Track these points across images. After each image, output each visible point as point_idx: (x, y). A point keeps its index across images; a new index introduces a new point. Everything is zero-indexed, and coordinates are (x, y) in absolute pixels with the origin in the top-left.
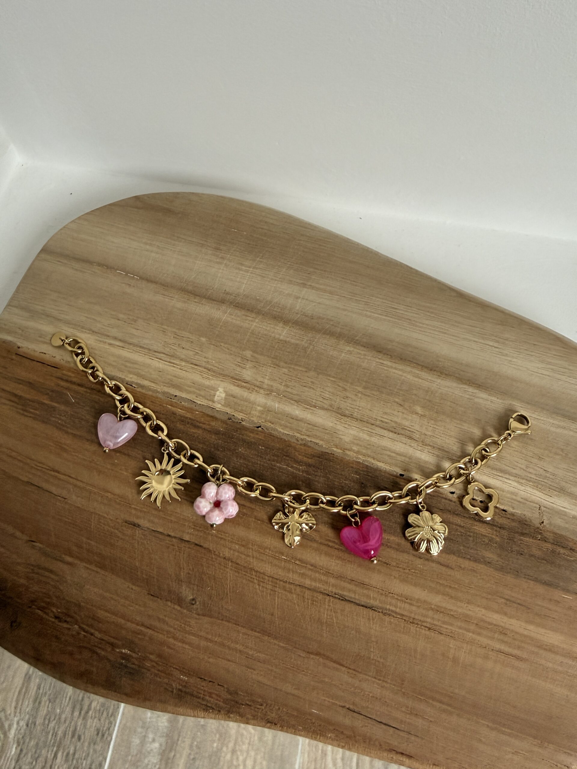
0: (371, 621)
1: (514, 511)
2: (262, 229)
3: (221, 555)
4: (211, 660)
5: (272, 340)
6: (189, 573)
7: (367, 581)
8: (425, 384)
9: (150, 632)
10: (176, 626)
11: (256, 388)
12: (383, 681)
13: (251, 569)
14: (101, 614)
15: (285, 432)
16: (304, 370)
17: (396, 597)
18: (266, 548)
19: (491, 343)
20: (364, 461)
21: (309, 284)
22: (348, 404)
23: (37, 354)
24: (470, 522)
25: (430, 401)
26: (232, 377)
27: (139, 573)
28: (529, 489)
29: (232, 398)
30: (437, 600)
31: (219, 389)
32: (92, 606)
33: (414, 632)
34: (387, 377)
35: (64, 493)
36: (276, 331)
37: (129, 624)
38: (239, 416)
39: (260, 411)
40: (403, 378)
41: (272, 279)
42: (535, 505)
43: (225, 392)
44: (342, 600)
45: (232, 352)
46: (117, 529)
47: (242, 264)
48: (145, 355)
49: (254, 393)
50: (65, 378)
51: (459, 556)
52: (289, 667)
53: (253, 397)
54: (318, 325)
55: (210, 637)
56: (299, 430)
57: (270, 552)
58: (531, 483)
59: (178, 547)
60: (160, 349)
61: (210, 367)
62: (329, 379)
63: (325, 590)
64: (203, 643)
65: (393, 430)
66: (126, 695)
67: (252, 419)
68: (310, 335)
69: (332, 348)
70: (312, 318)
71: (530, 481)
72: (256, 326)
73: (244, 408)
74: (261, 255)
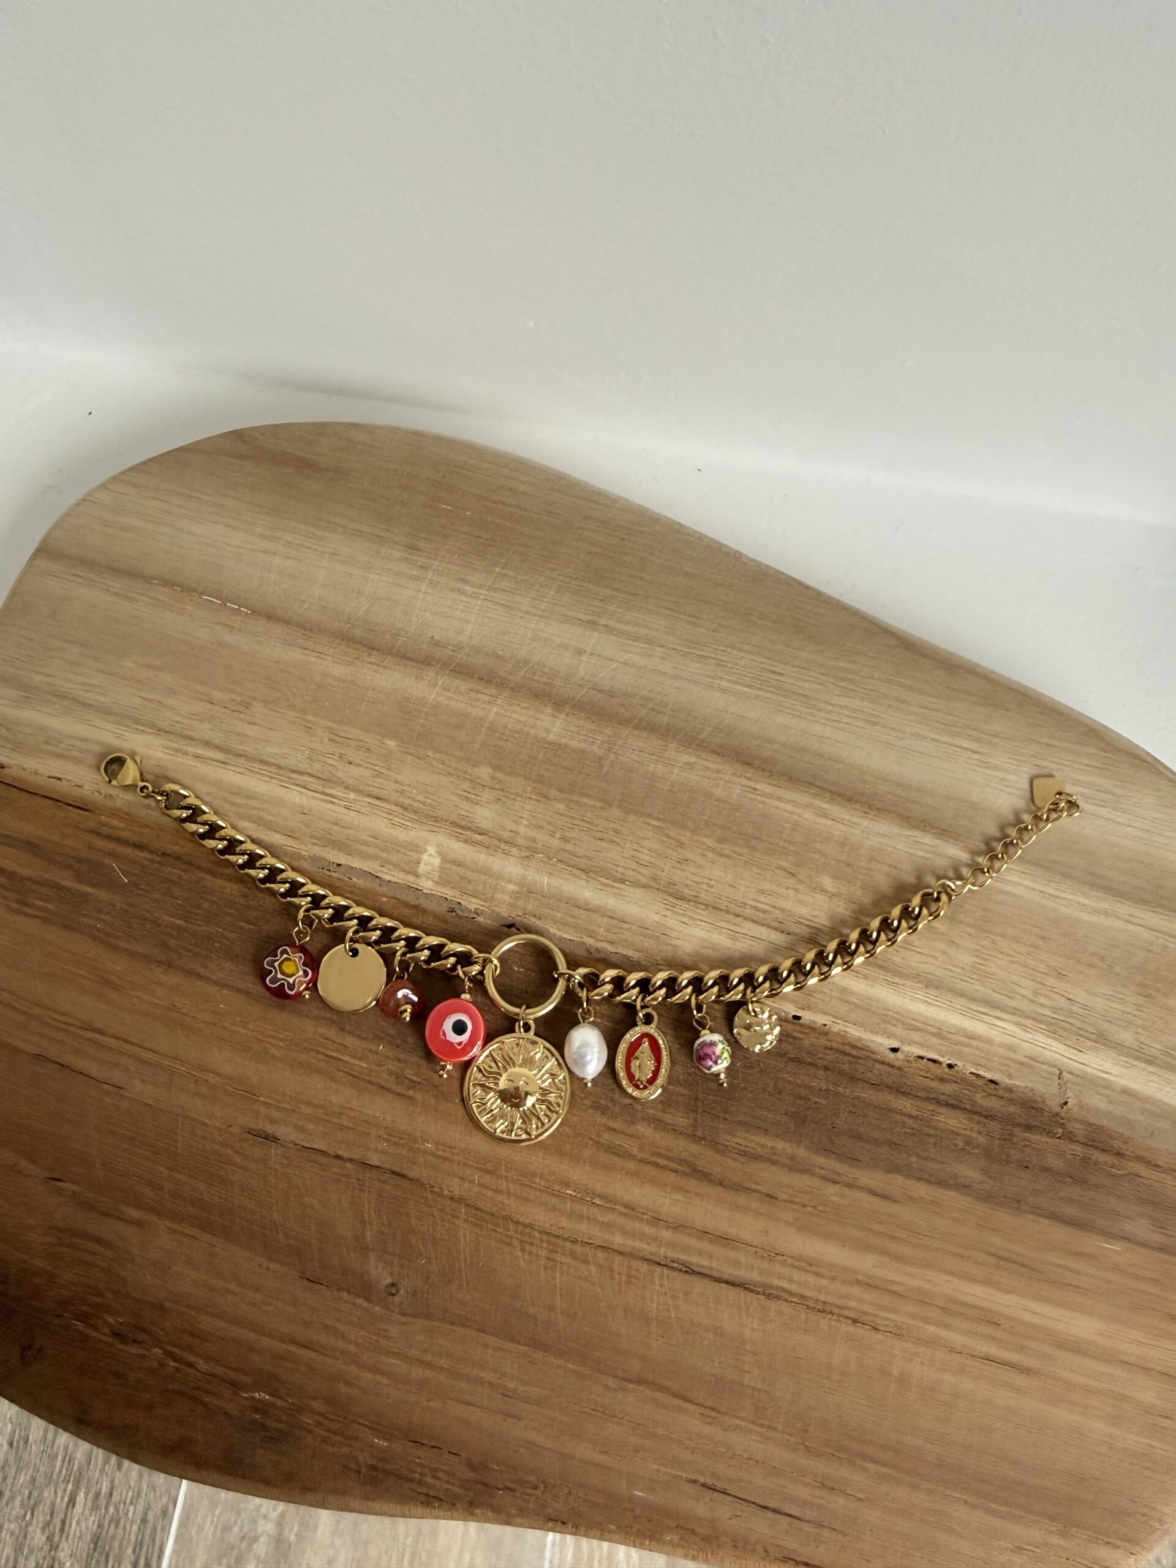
0: (743, 1312)
1: (1012, 1082)
2: (503, 503)
3: (446, 1192)
4: (433, 1404)
5: (532, 744)
6: (382, 1233)
7: (732, 1232)
8: (839, 830)
9: (310, 1355)
10: (360, 1341)
11: (502, 846)
12: (769, 1427)
13: (507, 1218)
14: (206, 1323)
15: (565, 936)
16: (599, 804)
17: (789, 1260)
18: (534, 1175)
19: (965, 744)
21: (603, 622)
22: (690, 876)
23: (42, 781)
24: (930, 1107)
25: (848, 865)
26: (453, 823)
27: (280, 1236)
28: (1040, 1038)
29: (453, 867)
30: (867, 1263)
31: (428, 848)
32: (188, 1306)
33: (826, 1328)
34: (765, 816)
35: (117, 1076)
36: (538, 723)
37: (266, 1342)
38: (472, 904)
39: (513, 893)
40: (795, 817)
41: (527, 613)
42: (1051, 1069)
43: (440, 853)
44: (686, 1272)
45: (452, 771)
46: (232, 1148)
47: (464, 581)
48: (271, 778)
49: (500, 855)
50: (106, 831)
51: (908, 1176)
52: (587, 1410)
53: (496, 863)
54: (623, 710)
55: (429, 1358)
56: (593, 931)
57: (543, 1183)
58: (1043, 1026)
59: (358, 1179)
60: (303, 766)
61: (407, 802)
62: (649, 824)
63: (652, 1253)
64: (417, 1372)
65: (777, 925)
66: (266, 1482)
67: (496, 909)
68: (608, 731)
69: (654, 757)
70: (611, 694)
71: (1041, 1022)
72: (497, 713)
73: (480, 888)
74: (504, 561)
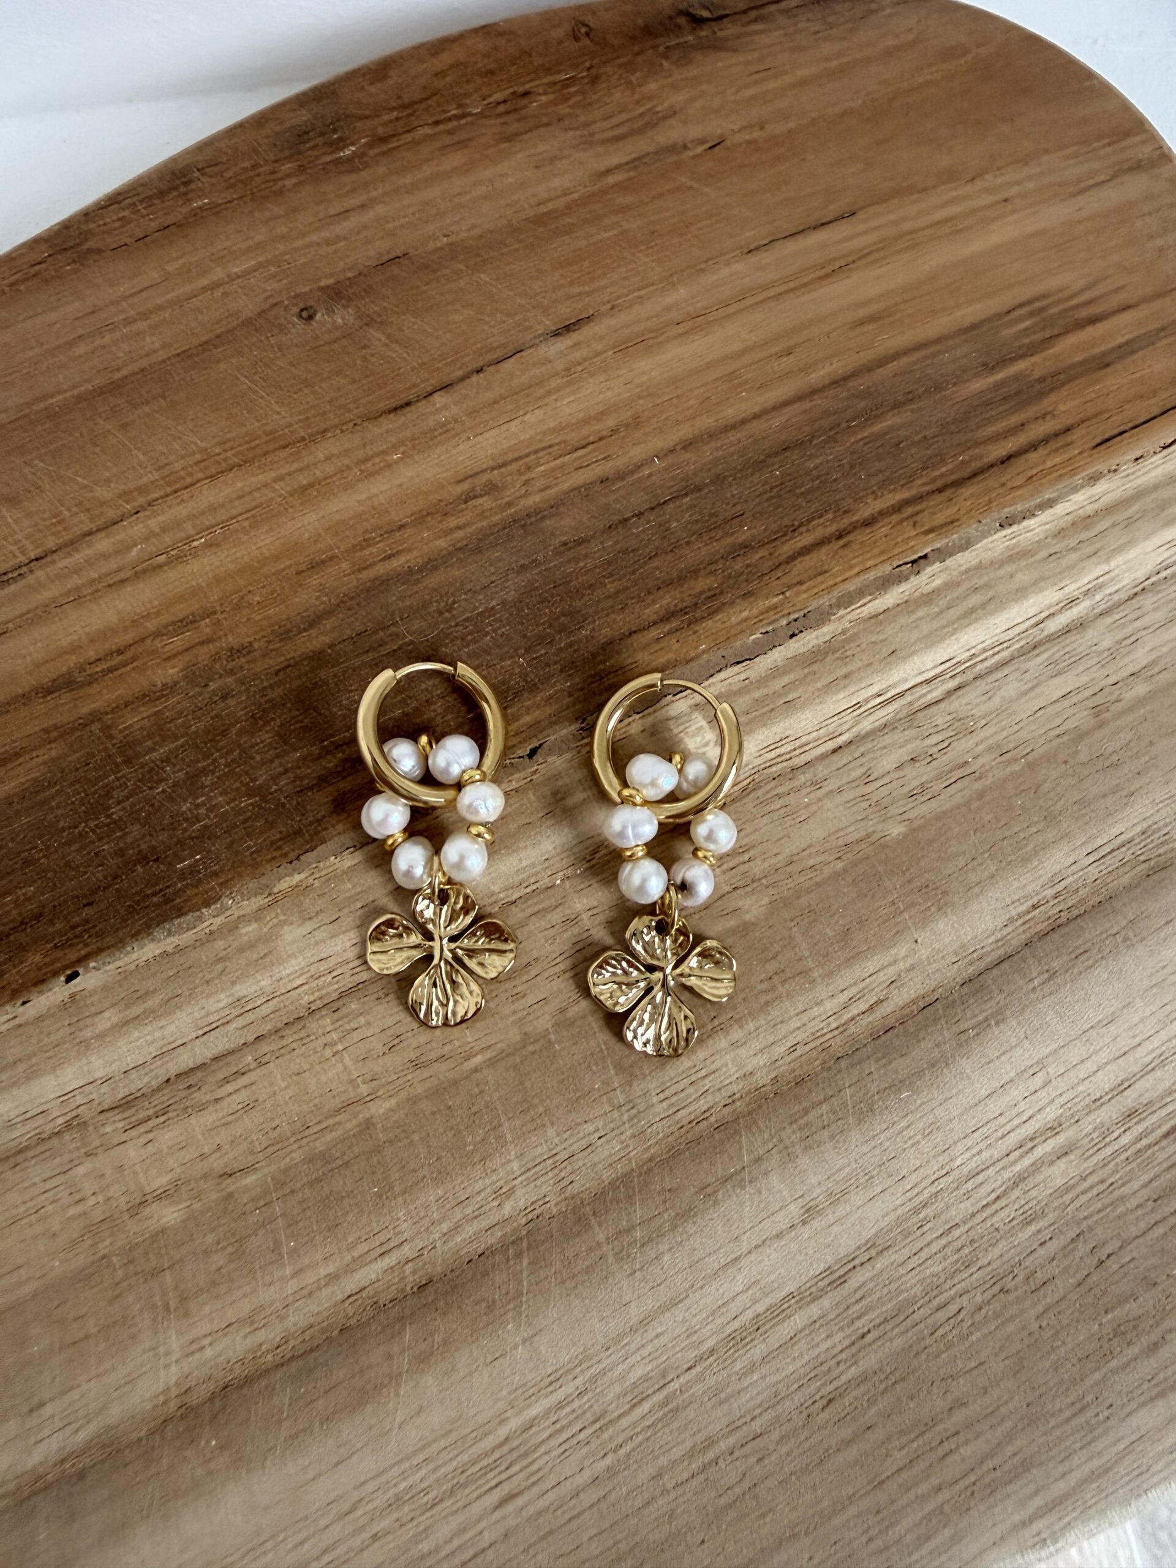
3: (336, 432)
8: (207, 1317)
13: (247, 463)
18: (255, 526)
20: (201, 919)
25: (153, 1274)
34: (335, 1225)
40: (287, 1272)
46: (590, 293)
50: (1056, 443)
54: (668, 1184)
55: (216, 293)
57: (237, 526)
63: (52, 563)
68: (658, 1130)
70: (707, 1192)
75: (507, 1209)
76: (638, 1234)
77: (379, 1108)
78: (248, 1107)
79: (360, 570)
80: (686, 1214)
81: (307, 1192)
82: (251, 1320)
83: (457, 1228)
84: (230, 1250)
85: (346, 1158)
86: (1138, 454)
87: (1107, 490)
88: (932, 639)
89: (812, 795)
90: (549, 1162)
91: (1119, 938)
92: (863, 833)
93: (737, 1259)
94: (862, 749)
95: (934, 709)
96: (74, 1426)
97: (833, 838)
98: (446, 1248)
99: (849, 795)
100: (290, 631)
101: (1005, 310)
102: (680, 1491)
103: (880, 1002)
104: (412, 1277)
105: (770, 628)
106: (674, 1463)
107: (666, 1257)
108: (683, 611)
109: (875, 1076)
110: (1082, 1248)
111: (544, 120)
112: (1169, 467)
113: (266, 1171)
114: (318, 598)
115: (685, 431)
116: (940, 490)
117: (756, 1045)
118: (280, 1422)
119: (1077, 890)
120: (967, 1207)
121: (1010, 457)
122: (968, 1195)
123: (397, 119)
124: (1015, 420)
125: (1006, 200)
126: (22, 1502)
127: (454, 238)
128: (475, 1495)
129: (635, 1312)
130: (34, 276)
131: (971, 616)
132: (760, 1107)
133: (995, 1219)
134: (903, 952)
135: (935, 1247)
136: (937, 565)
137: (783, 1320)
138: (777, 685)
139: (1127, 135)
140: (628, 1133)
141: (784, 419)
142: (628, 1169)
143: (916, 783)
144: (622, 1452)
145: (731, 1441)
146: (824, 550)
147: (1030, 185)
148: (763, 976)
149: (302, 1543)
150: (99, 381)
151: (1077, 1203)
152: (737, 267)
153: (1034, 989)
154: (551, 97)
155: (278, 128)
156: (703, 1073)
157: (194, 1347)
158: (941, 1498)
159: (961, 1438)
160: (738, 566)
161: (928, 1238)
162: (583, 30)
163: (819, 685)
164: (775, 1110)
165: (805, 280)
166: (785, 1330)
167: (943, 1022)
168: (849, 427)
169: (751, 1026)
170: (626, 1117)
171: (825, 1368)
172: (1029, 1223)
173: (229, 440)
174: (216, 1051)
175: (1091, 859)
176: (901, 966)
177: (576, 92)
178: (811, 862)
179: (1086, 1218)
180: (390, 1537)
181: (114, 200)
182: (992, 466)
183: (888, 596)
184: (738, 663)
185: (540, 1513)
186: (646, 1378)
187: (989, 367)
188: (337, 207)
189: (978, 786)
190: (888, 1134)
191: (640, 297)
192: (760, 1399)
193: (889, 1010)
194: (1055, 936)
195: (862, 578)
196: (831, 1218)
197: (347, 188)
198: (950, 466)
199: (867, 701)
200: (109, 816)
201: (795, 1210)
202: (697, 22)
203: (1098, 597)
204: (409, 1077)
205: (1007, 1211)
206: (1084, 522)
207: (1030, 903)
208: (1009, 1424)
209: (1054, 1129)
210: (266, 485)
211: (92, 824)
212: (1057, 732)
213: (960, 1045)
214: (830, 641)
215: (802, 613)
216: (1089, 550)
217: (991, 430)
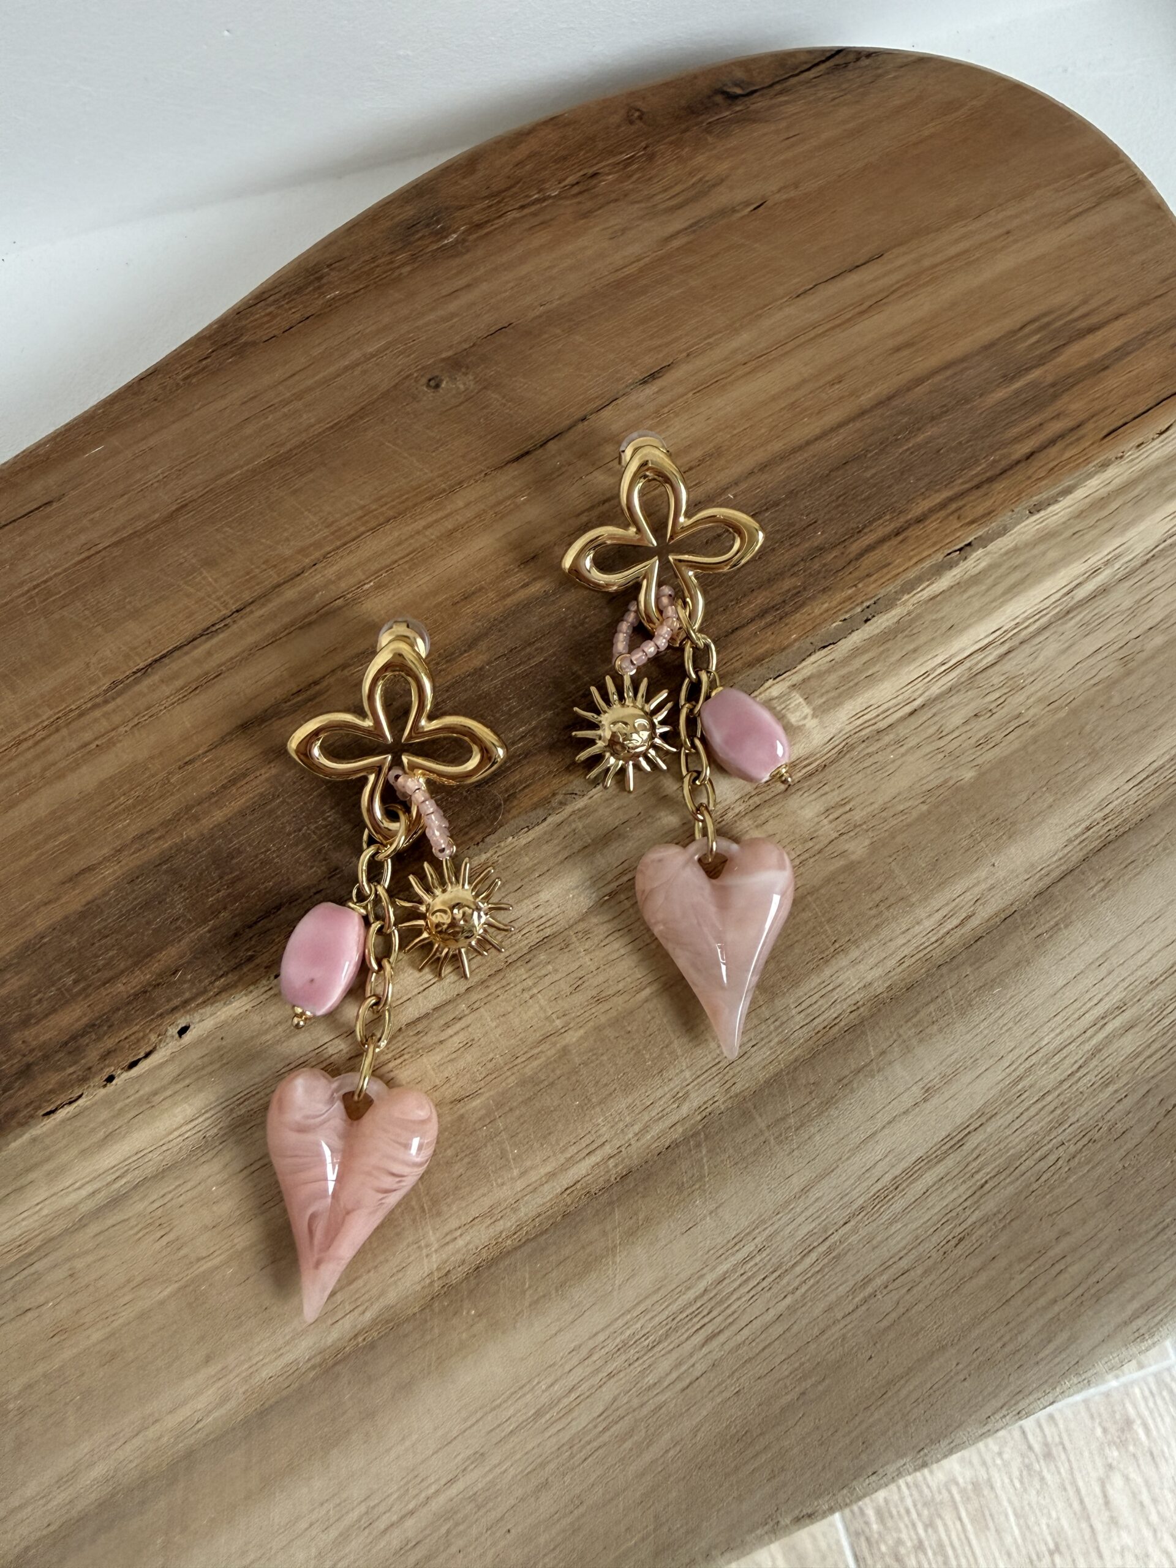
1: (30, 1134)
3: (471, 482)
6: (487, 407)
13: (401, 514)
17: (121, 730)
26: (824, 767)
27: (559, 331)
44: (207, 629)
45: (884, 815)
46: (669, 343)
50: (1071, 437)
54: (812, 1078)
55: (356, 372)
57: (400, 568)
61: (885, 740)
72: (920, 922)
75: (685, 1110)
76: (792, 1121)
77: (572, 1037)
78: (468, 1045)
79: (504, 598)
80: (830, 1102)
81: (523, 1109)
82: (490, 1214)
83: (646, 1128)
84: (466, 1160)
85: (551, 1080)
86: (1140, 440)
87: (1116, 474)
88: (984, 613)
89: (896, 752)
90: (714, 1069)
91: (1160, 848)
92: (942, 779)
93: (874, 1134)
94: (934, 710)
95: (990, 671)
96: (361, 1309)
97: (917, 786)
98: (639, 1144)
99: (928, 749)
100: (453, 653)
101: (1019, 326)
102: (849, 1319)
103: (968, 917)
104: (615, 1169)
105: (847, 616)
106: (840, 1299)
107: (817, 1138)
108: (774, 608)
109: (971, 978)
110: (1153, 1102)
111: (613, 196)
112: (1168, 449)
113: (487, 1095)
114: (473, 624)
115: (761, 455)
116: (978, 487)
117: (872, 961)
118: (524, 1292)
119: (1121, 812)
120: (1058, 1076)
121: (1032, 454)
122: (1055, 1067)
123: (490, 207)
124: (1034, 421)
125: (1008, 233)
126: (327, 1371)
127: (548, 307)
128: (685, 1336)
129: (797, 1183)
130: (204, 369)
131: (1013, 591)
132: (879, 1010)
133: (1080, 1084)
134: (984, 874)
135: (1033, 1111)
136: (980, 551)
137: (916, 1180)
138: (857, 663)
139: (1105, 166)
140: (776, 1040)
141: (840, 438)
142: (777, 1070)
143: (981, 734)
144: (799, 1293)
145: (885, 1277)
146: (886, 546)
147: (1027, 217)
148: (871, 905)
149: (552, 1385)
150: (269, 455)
151: (1144, 1067)
152: (787, 311)
153: (1094, 895)
154: (616, 175)
155: (389, 224)
156: (830, 987)
157: (448, 1238)
158: (1056, 1308)
159: (1068, 1259)
160: (816, 566)
161: (1026, 1104)
162: (637, 114)
163: (893, 659)
164: (892, 1012)
165: (848, 316)
166: (919, 1187)
167: (1021, 929)
168: (897, 440)
169: (866, 945)
170: (772, 1028)
171: (953, 1214)
172: (1107, 1085)
173: (383, 497)
174: (435, 1003)
175: (1131, 784)
176: (983, 886)
177: (638, 169)
178: (901, 808)
179: (1153, 1077)
180: (622, 1374)
181: (260, 298)
182: (1018, 462)
183: (943, 580)
184: (824, 647)
185: (738, 1347)
186: (811, 1233)
187: (1008, 378)
188: (446, 289)
189: (1031, 732)
190: (986, 1023)
191: (709, 344)
192: (904, 1243)
193: (978, 922)
194: (1106, 851)
195: (920, 566)
196: (947, 1095)
197: (454, 271)
198: (984, 466)
199: (934, 669)
200: (324, 819)
201: (917, 1091)
202: (733, 98)
203: (1117, 566)
204: (593, 1010)
205: (1088, 1077)
206: (1100, 503)
207: (1083, 826)
208: (1105, 1247)
209: (1120, 1008)
210: (418, 533)
211: (312, 827)
212: (1092, 682)
213: (1037, 947)
214: (898, 622)
215: (872, 601)
216: (1107, 526)
217: (1015, 431)
